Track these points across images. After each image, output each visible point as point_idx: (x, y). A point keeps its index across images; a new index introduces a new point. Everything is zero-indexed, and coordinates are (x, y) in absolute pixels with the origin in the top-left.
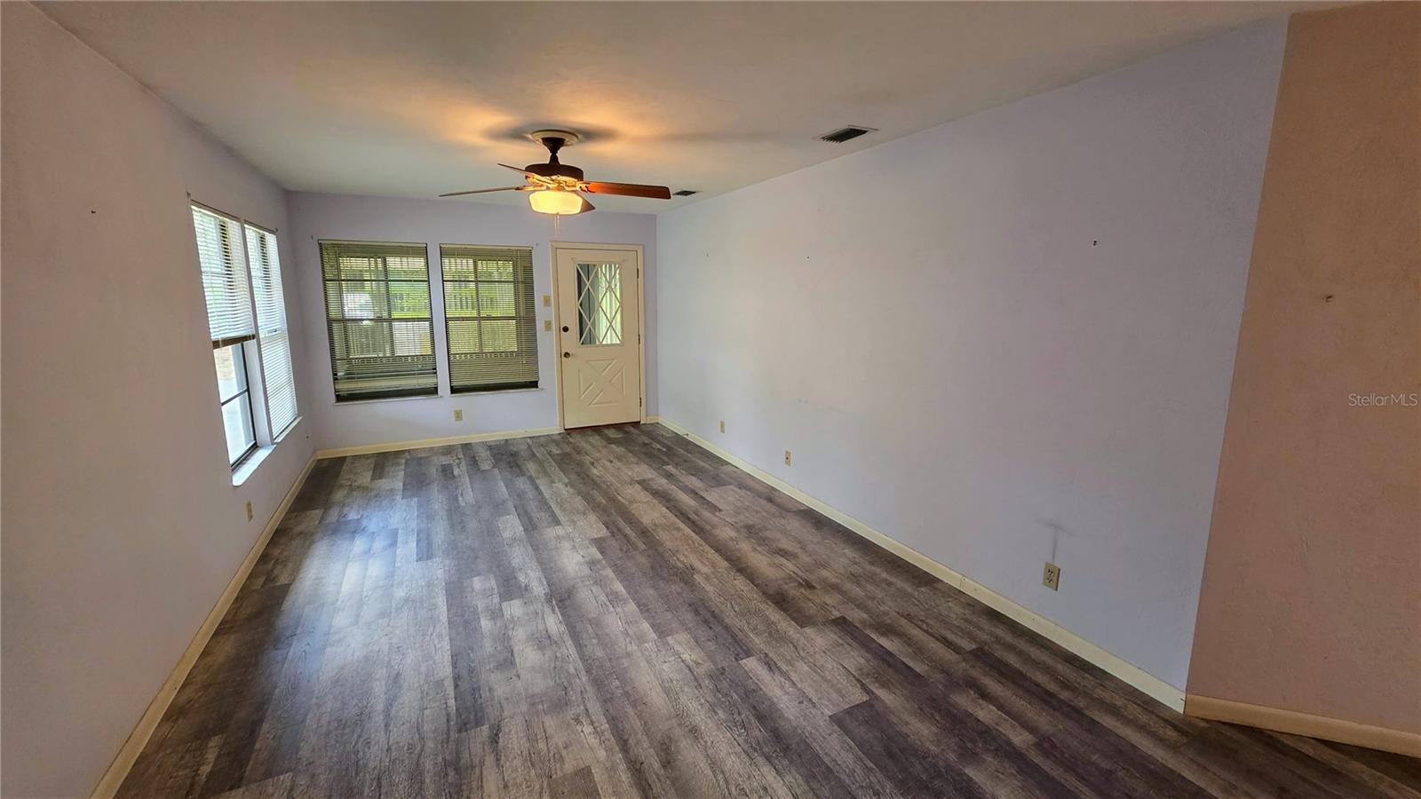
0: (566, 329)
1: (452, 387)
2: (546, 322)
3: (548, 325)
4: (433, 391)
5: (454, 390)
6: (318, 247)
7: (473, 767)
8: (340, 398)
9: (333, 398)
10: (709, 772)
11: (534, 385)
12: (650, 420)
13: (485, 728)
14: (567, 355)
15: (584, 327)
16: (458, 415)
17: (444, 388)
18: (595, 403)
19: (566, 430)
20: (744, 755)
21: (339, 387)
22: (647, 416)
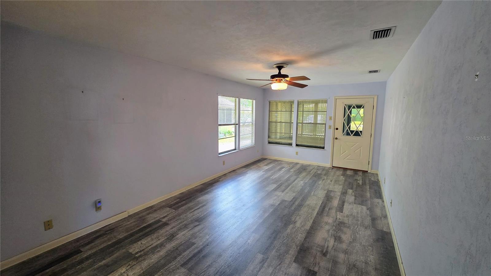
0: (337, 129)
1: (297, 144)
2: (329, 126)
3: (330, 127)
4: (290, 144)
5: (297, 145)
6: (268, 103)
7: (187, 228)
8: (269, 143)
9: (267, 142)
10: (206, 266)
11: (323, 148)
12: (373, 171)
13: (198, 223)
14: (336, 138)
15: (345, 129)
16: (297, 153)
17: (294, 144)
18: (347, 159)
19: (333, 166)
20: (217, 271)
21: (269, 140)
22: (371, 169)
